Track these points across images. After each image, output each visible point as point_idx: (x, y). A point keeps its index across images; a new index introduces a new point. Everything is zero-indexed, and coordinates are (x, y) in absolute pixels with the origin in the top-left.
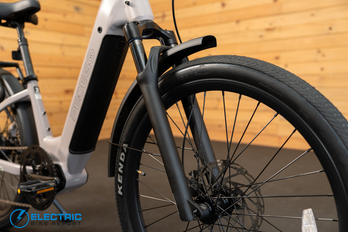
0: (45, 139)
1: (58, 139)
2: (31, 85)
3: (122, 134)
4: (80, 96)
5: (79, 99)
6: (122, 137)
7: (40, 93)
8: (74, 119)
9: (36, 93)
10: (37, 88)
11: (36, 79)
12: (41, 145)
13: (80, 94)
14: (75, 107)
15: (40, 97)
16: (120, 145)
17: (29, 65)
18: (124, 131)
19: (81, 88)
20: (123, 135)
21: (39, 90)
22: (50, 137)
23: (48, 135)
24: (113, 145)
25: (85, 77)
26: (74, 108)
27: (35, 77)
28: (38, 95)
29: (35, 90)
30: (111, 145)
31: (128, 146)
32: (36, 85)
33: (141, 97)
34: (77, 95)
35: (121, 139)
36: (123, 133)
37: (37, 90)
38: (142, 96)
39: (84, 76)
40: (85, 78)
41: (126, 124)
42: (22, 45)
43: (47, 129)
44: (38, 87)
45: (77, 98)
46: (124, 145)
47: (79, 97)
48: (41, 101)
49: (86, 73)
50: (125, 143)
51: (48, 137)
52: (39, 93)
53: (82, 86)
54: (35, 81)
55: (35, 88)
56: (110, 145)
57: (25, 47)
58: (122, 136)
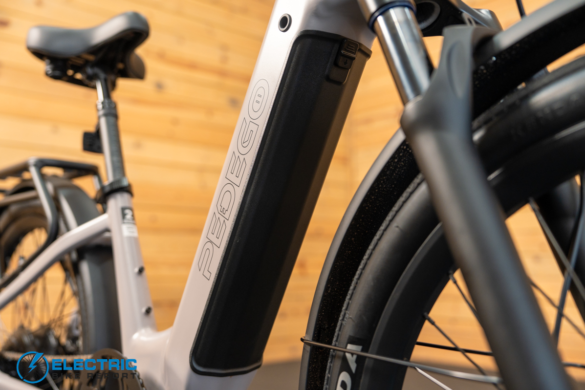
0: (136, 336)
1: (165, 335)
2: (115, 203)
3: (342, 313)
4: (226, 209)
5: (222, 219)
6: (344, 322)
7: (134, 224)
8: (208, 275)
9: (125, 221)
10: (127, 211)
11: (127, 190)
12: (127, 352)
13: (225, 206)
14: (211, 242)
15: (133, 232)
16: (335, 346)
17: (116, 159)
18: (348, 304)
19: (229, 187)
20: (347, 316)
21: (133, 216)
22: (149, 330)
23: (144, 326)
24: (314, 349)
25: (240, 156)
26: (209, 245)
27: (125, 183)
28: (128, 228)
29: (124, 215)
30: (308, 348)
31: (362, 350)
32: (127, 205)
33: (417, 181)
34: (219, 208)
35: (340, 330)
36: (346, 309)
37: (129, 216)
38: (420, 176)
39: (237, 154)
40: (242, 157)
41: (357, 283)
42: (106, 115)
43: (144, 310)
44: (131, 209)
45: (218, 215)
46: (350, 347)
47: (223, 211)
48: (135, 242)
49: (245, 145)
50: (352, 341)
51: (143, 331)
52: (131, 221)
53: (232, 183)
54: (126, 196)
55: (123, 209)
56: (304, 349)
57: (112, 119)
58: (343, 320)
